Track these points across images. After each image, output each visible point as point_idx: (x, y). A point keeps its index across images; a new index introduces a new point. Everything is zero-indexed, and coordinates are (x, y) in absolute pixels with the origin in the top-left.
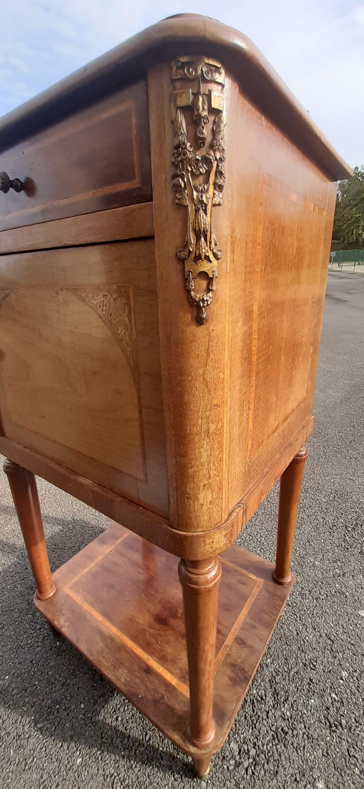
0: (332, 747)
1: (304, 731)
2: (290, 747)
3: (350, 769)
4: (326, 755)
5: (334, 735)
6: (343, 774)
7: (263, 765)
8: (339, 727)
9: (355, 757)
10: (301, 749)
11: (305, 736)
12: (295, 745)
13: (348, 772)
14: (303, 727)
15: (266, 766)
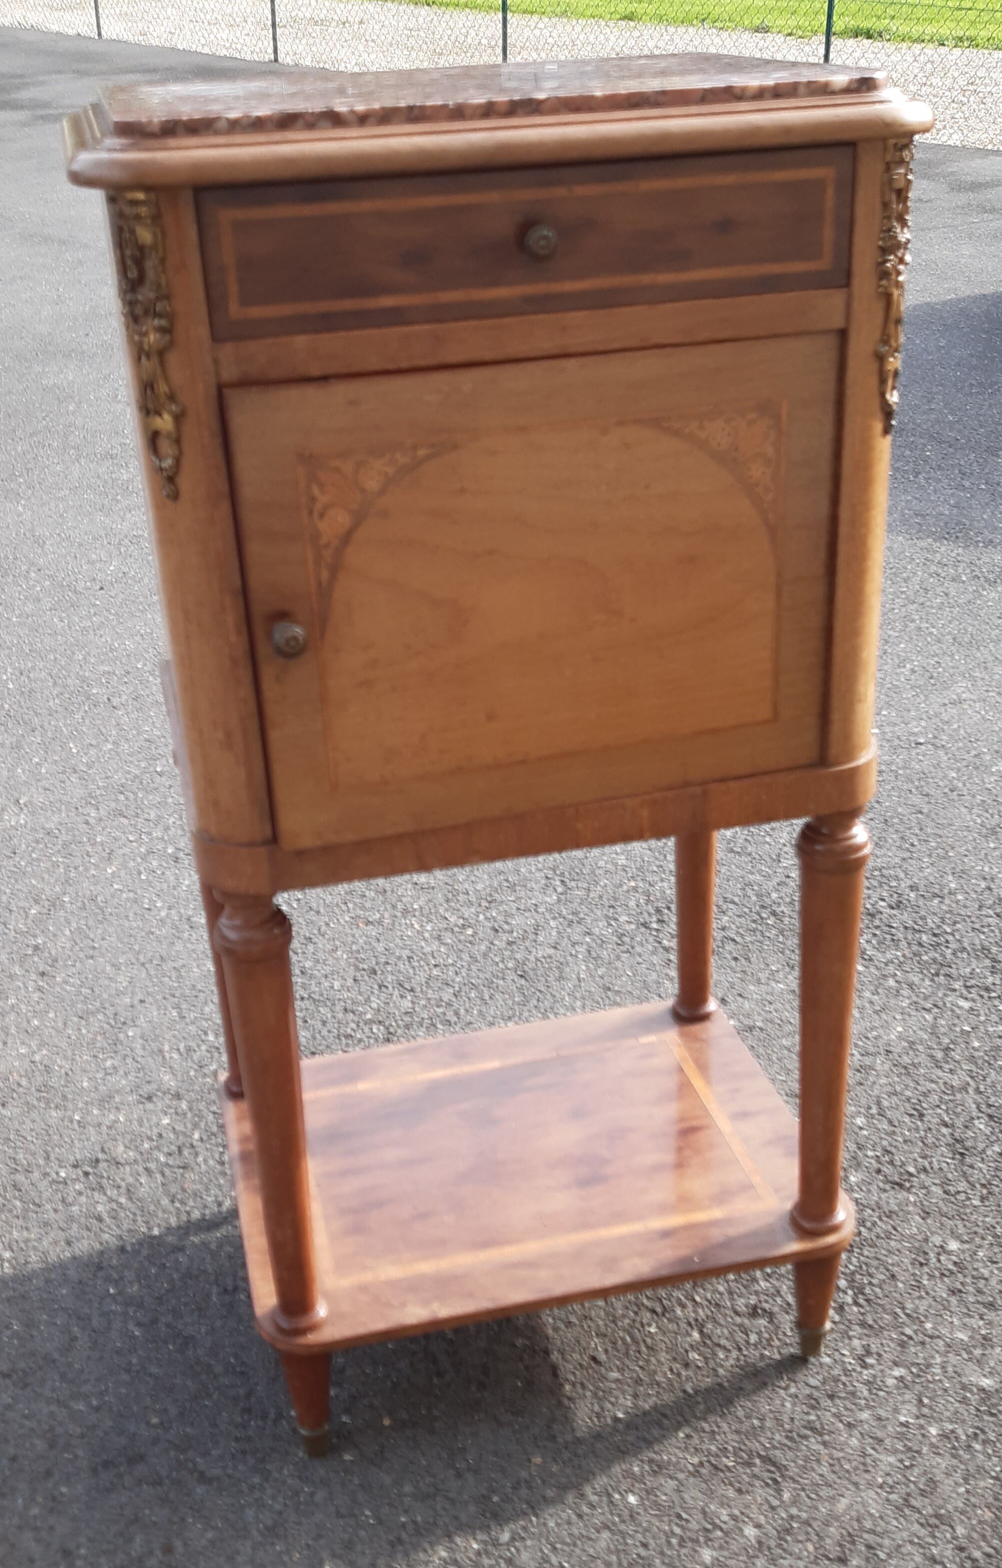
0: (926, 1203)
1: (877, 1214)
2: (879, 1242)
3: (965, 1206)
4: (926, 1214)
5: (914, 1190)
6: (965, 1217)
7: (870, 1283)
8: (912, 1179)
9: (959, 1192)
10: (894, 1232)
11: (885, 1219)
12: (883, 1235)
13: (968, 1211)
14: (870, 1211)
15: (874, 1281)
